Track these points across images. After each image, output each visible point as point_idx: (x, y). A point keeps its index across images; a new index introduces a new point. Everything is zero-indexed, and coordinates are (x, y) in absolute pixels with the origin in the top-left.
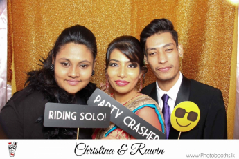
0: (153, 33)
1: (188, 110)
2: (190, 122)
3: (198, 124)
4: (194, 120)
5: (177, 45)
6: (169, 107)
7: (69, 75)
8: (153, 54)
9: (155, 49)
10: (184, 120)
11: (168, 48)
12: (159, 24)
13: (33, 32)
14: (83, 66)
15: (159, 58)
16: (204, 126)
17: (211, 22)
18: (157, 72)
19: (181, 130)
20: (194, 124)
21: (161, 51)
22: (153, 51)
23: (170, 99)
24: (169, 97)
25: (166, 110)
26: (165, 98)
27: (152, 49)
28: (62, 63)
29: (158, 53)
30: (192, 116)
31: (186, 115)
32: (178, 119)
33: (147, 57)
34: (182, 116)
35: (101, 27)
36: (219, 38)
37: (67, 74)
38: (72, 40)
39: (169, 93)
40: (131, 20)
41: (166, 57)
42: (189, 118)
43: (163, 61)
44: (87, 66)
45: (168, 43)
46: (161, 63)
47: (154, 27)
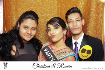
0: (71, 13)
1: (87, 49)
2: (88, 54)
3: (91, 56)
4: (89, 54)
5: (82, 20)
6: (77, 47)
7: (28, 33)
8: (71, 22)
9: (72, 20)
10: (85, 54)
11: (77, 19)
12: (74, 9)
13: (14, 14)
14: (33, 29)
15: (73, 24)
16: (94, 56)
17: (93, 10)
18: (72, 30)
19: (83, 58)
20: (90, 55)
21: (74, 21)
22: (71, 21)
23: (78, 44)
24: (78, 43)
25: (76, 49)
26: (76, 43)
27: (70, 20)
28: (24, 27)
29: (73, 22)
30: (89, 52)
31: (86, 51)
32: (82, 53)
33: (68, 23)
34: (84, 52)
35: (44, 12)
36: (96, 17)
37: (26, 32)
38: (30, 18)
39: (78, 41)
40: (58, 9)
41: (76, 24)
42: (87, 53)
43: (75, 25)
44: (35, 29)
45: (77, 17)
46: (74, 26)
47: (72, 10)
